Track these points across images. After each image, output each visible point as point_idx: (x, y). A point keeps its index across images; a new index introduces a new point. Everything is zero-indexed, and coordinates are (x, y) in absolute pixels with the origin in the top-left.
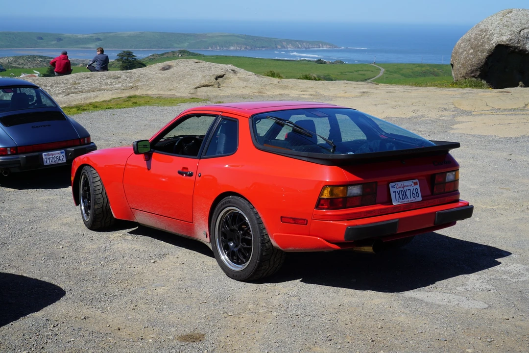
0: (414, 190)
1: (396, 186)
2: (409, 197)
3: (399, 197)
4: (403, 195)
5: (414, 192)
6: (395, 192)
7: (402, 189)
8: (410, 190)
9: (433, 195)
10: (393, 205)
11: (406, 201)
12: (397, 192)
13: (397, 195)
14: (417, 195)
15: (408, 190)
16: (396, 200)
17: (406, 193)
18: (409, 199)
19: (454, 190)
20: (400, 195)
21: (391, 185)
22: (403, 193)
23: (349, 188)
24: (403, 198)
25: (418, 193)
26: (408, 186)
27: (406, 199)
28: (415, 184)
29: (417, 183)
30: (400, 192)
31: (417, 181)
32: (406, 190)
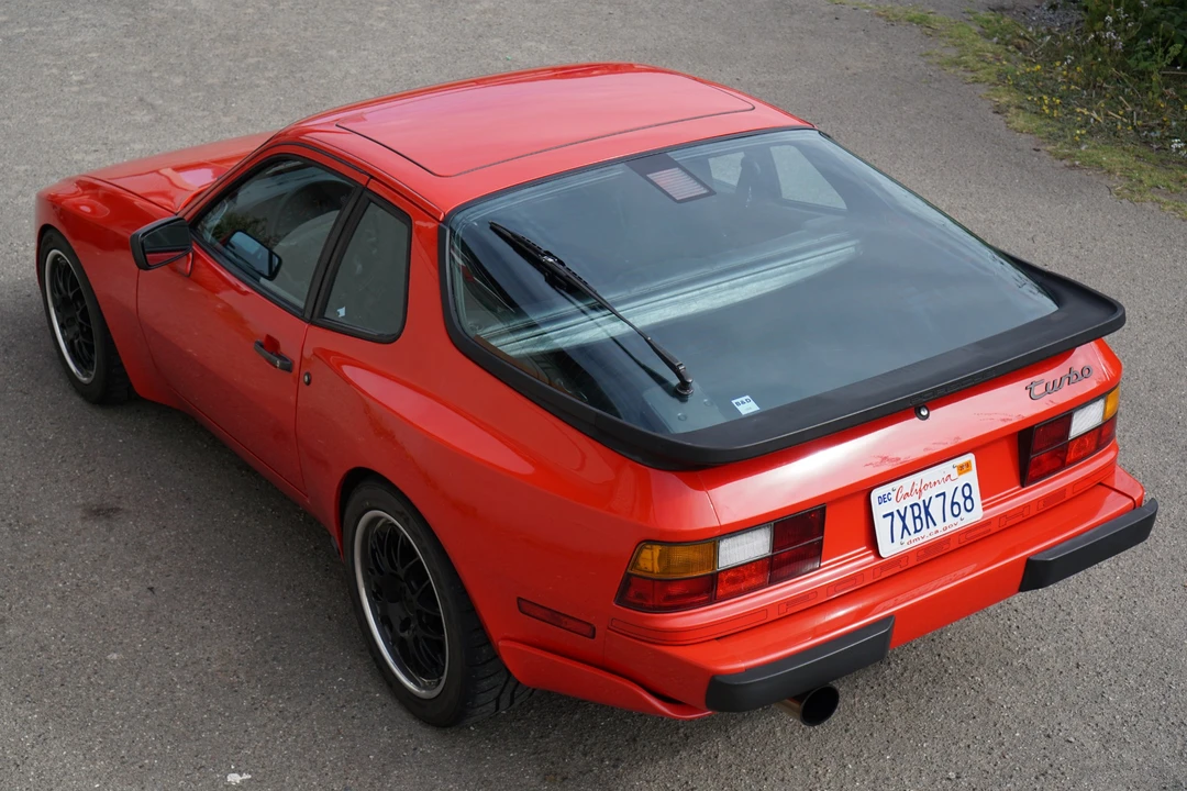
0: (959, 492)
1: (893, 495)
2: (938, 517)
3: (905, 527)
4: (919, 517)
5: (959, 498)
6: (892, 514)
7: (914, 499)
8: (944, 494)
9: (1023, 487)
10: (880, 557)
11: (928, 535)
12: (896, 514)
13: (898, 523)
14: (969, 507)
15: (937, 496)
16: (893, 541)
17: (930, 510)
18: (940, 524)
19: (1098, 449)
20: (909, 520)
21: (876, 495)
22: (917, 512)
23: (725, 543)
24: (919, 526)
25: (970, 497)
26: (935, 484)
27: (928, 527)
28: (961, 469)
29: (968, 465)
30: (909, 511)
31: (970, 458)
32: (930, 498)
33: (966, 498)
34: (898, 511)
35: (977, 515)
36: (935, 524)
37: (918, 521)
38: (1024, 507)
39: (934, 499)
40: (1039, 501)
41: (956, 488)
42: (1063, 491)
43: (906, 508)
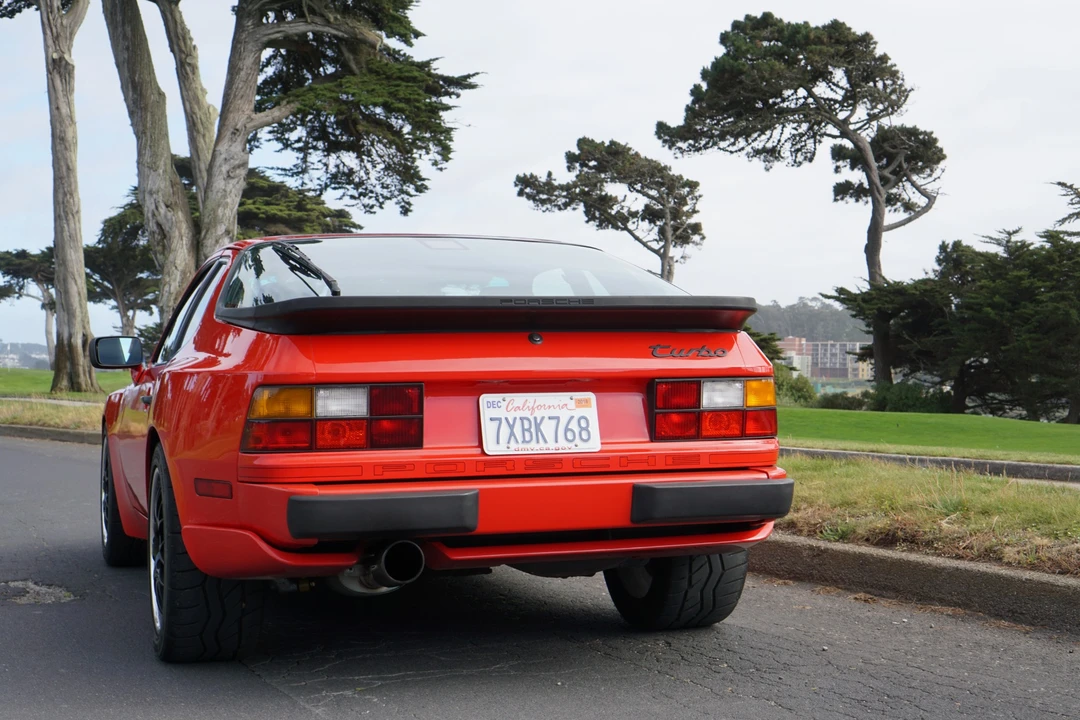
0: (574, 422)
1: (505, 403)
2: (550, 436)
3: (512, 434)
4: (529, 430)
5: (574, 426)
6: (500, 420)
7: (526, 414)
8: (558, 418)
9: (652, 441)
10: (484, 453)
11: (535, 448)
12: (504, 421)
13: (505, 430)
14: (585, 436)
15: (550, 418)
16: (498, 443)
17: (542, 427)
18: (551, 443)
19: (743, 436)
20: (518, 430)
21: (485, 399)
22: (526, 426)
23: (322, 393)
24: (527, 438)
25: (586, 429)
26: (550, 407)
27: (538, 442)
28: (580, 403)
29: (587, 401)
30: (518, 422)
31: (591, 396)
32: (543, 418)
33: (582, 429)
34: (506, 419)
35: (593, 445)
36: (545, 441)
37: (527, 434)
38: (649, 456)
39: (546, 419)
40: (667, 456)
41: (572, 417)
42: (697, 456)
43: (515, 419)
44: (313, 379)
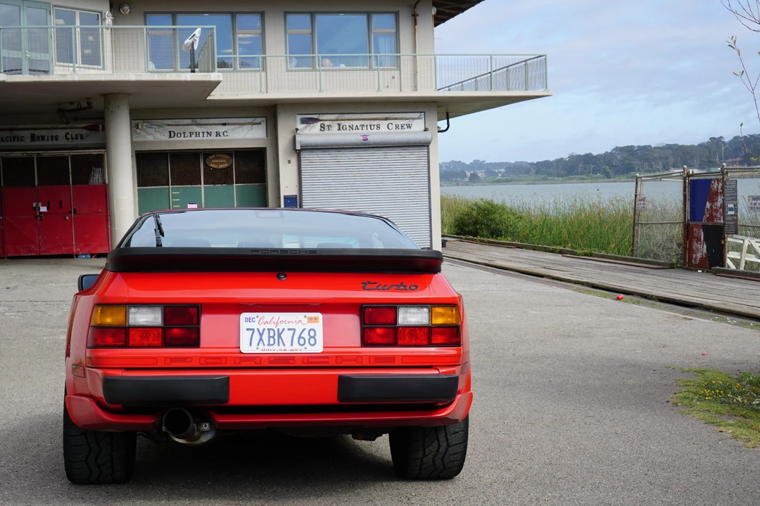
0: (306, 332)
1: (257, 320)
2: (287, 341)
3: (261, 339)
4: (273, 337)
5: (305, 335)
6: (253, 330)
7: (272, 326)
8: (294, 330)
9: (362, 347)
10: (240, 352)
11: (277, 349)
12: (256, 330)
13: (256, 336)
14: (312, 341)
15: (289, 329)
16: (251, 345)
17: (282, 336)
18: (288, 346)
19: (430, 345)
20: (265, 337)
21: (244, 315)
22: (272, 334)
23: (133, 310)
24: (272, 342)
25: (314, 337)
26: (289, 322)
27: (279, 345)
28: (310, 320)
29: (316, 319)
30: (266, 332)
31: (319, 315)
32: (284, 329)
33: (311, 337)
34: (258, 329)
35: (318, 348)
36: (284, 345)
37: (272, 340)
38: (357, 356)
39: (286, 330)
40: (370, 357)
41: (304, 329)
42: (392, 358)
43: (264, 329)
44: (126, 301)
